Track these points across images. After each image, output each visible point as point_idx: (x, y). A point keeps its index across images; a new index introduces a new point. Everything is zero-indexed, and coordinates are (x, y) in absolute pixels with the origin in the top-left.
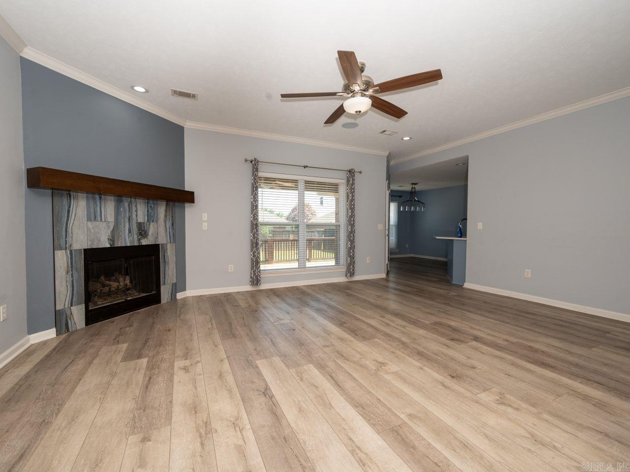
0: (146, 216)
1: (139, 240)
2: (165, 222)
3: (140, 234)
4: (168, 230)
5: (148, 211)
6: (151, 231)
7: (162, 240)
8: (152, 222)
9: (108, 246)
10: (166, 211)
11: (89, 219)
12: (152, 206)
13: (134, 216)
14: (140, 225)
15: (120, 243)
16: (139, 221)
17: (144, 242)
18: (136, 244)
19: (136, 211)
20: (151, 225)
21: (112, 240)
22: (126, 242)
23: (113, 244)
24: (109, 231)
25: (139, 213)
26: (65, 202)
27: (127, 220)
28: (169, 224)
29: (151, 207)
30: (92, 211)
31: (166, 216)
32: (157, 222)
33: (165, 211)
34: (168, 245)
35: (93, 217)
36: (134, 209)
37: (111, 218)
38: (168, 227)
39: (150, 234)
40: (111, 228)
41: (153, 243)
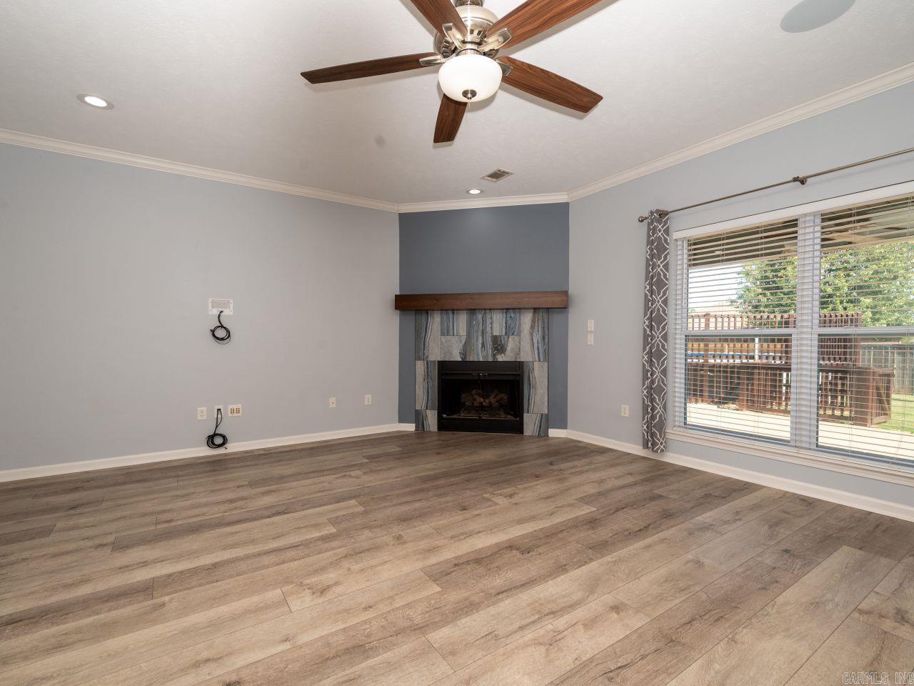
0: (504, 329)
1: (494, 356)
2: (532, 335)
3: (496, 349)
4: (536, 345)
5: (506, 323)
6: (511, 344)
7: (526, 355)
8: (513, 334)
9: (460, 360)
10: (533, 321)
11: (443, 334)
12: (513, 316)
13: (488, 329)
14: (495, 339)
15: (471, 358)
16: (494, 334)
17: (500, 358)
18: (490, 359)
19: (491, 323)
20: (510, 339)
21: (464, 353)
22: (478, 358)
23: (465, 358)
24: (461, 345)
25: (494, 326)
26: (424, 321)
27: (480, 333)
28: (537, 337)
29: (511, 317)
30: (445, 324)
31: (532, 327)
32: (519, 335)
33: (532, 322)
34: (536, 364)
35: (446, 332)
36: (489, 321)
37: (463, 332)
38: (535, 341)
39: (509, 349)
40: (463, 342)
41: (513, 360)
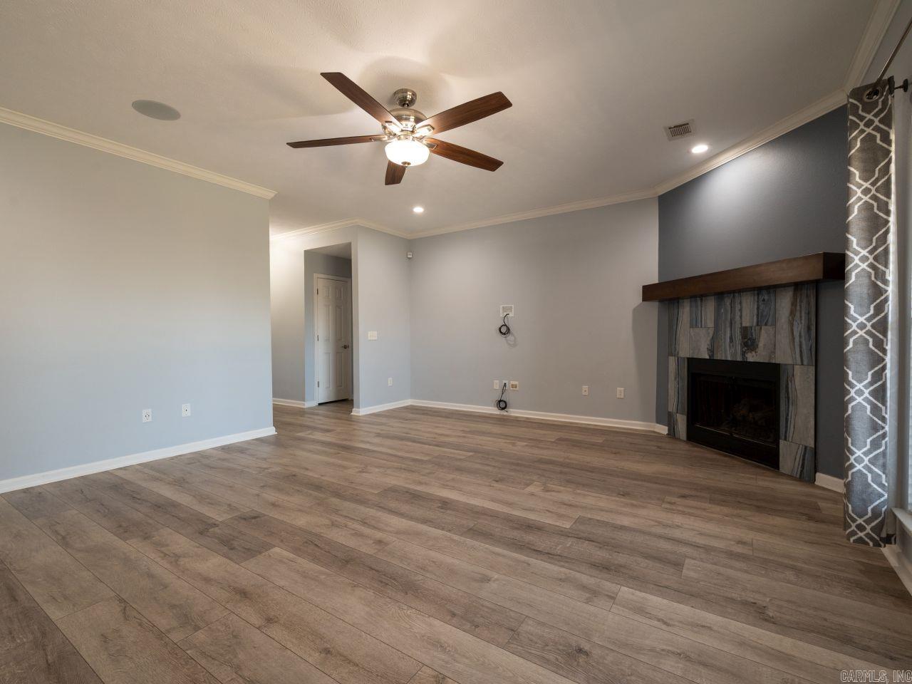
0: (755, 317)
1: (743, 354)
2: (791, 324)
3: (745, 344)
4: (797, 340)
5: (758, 308)
6: (764, 339)
7: (784, 356)
8: (766, 325)
9: (707, 357)
10: (794, 304)
11: (691, 326)
12: (766, 298)
13: (738, 318)
14: (745, 331)
15: (716, 357)
16: (744, 325)
17: (751, 357)
18: (739, 359)
19: (741, 310)
20: (763, 331)
21: (711, 350)
22: (726, 357)
23: (713, 355)
24: (709, 339)
25: (744, 314)
26: (676, 311)
27: (728, 325)
28: (799, 328)
29: (764, 300)
30: (694, 316)
31: (792, 313)
32: (774, 324)
33: (792, 305)
34: (797, 368)
35: (695, 323)
36: (738, 307)
37: (711, 324)
38: (796, 334)
39: (761, 345)
40: (711, 335)
41: (766, 361)
